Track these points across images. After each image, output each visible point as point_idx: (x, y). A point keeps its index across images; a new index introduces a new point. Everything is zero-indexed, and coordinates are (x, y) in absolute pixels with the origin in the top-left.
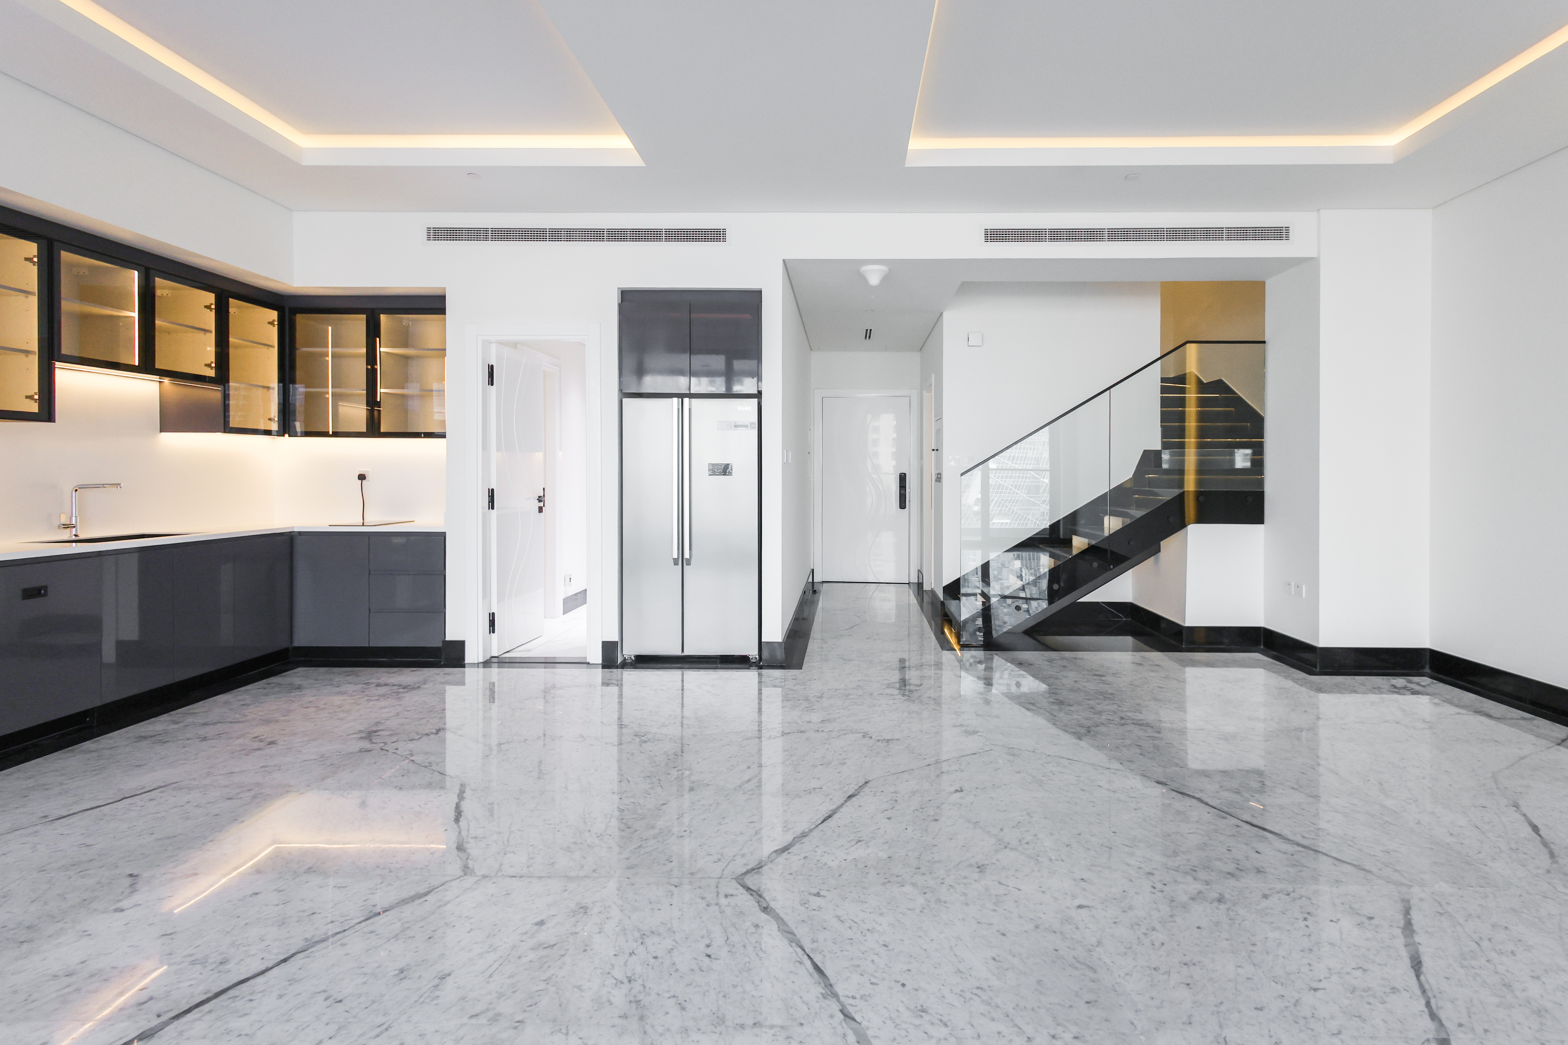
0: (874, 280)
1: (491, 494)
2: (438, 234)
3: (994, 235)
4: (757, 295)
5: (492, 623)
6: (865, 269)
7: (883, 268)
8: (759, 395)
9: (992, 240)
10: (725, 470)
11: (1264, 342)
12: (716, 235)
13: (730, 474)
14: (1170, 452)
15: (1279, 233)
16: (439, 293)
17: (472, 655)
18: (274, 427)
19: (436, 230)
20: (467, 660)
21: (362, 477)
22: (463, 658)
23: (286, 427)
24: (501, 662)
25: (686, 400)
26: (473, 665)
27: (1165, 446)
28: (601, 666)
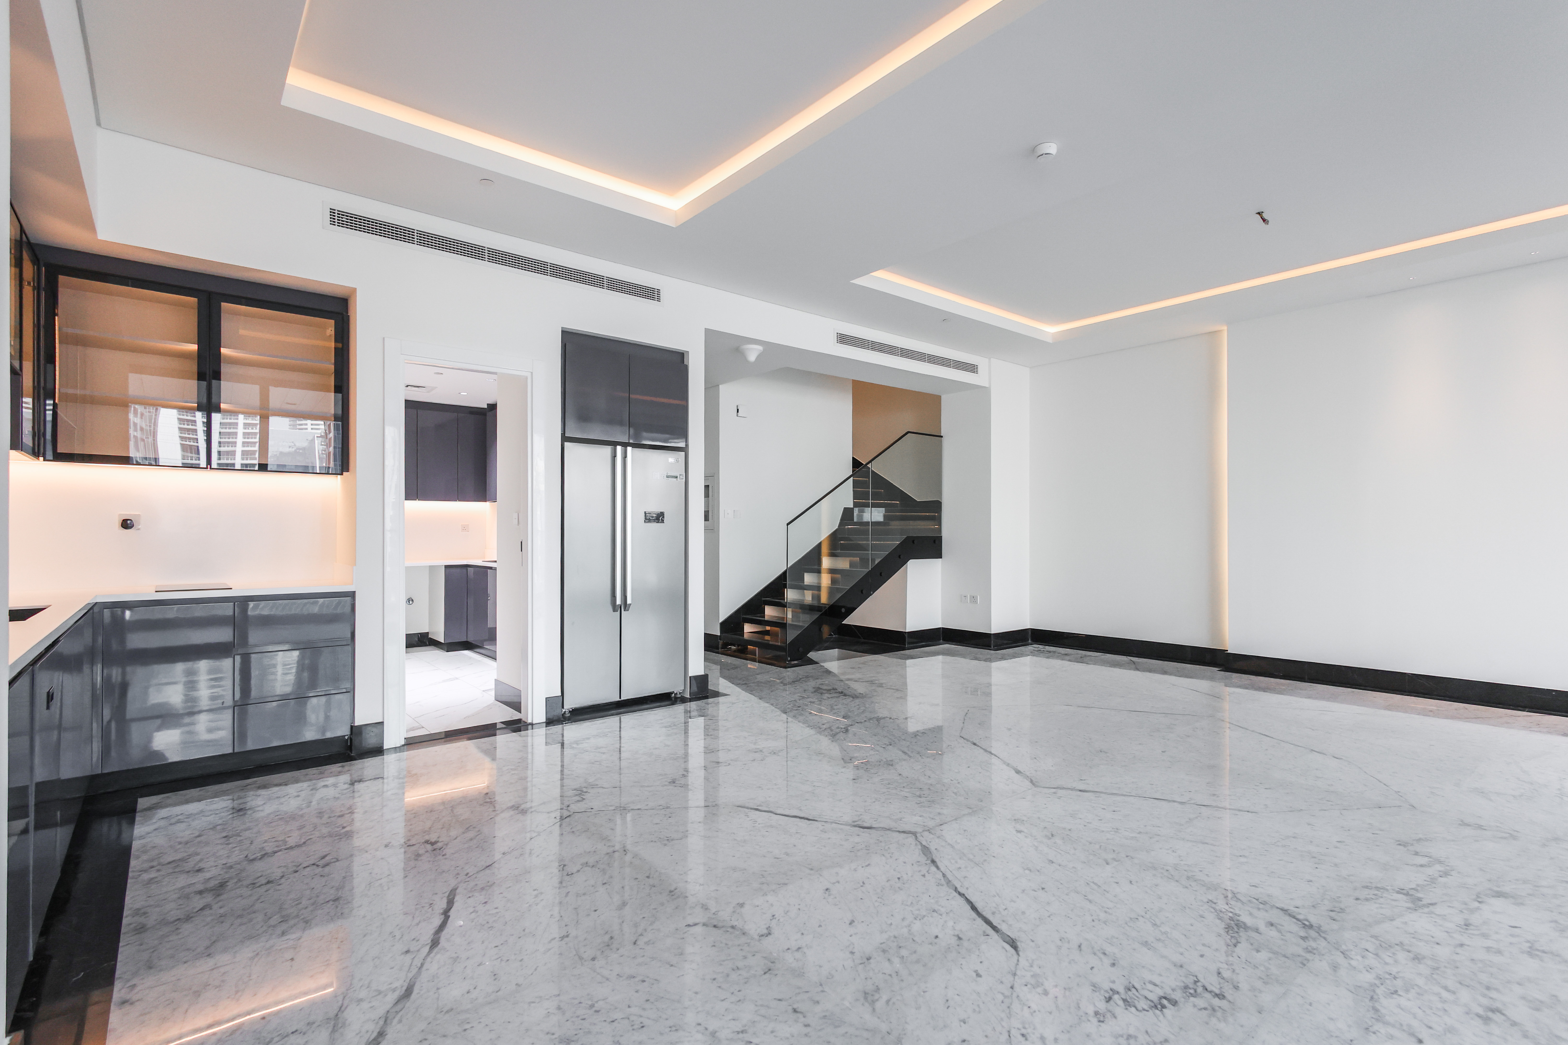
0: (752, 356)
2: (342, 219)
3: (843, 339)
4: (685, 357)
6: (748, 346)
7: (760, 348)
8: (685, 450)
9: (840, 342)
10: (659, 518)
11: (942, 437)
12: (651, 294)
13: (663, 521)
14: (859, 510)
15: (972, 368)
17: (389, 737)
19: (342, 214)
20: (386, 746)
25: (629, 449)
26: (396, 749)
27: (856, 505)
28: (545, 724)
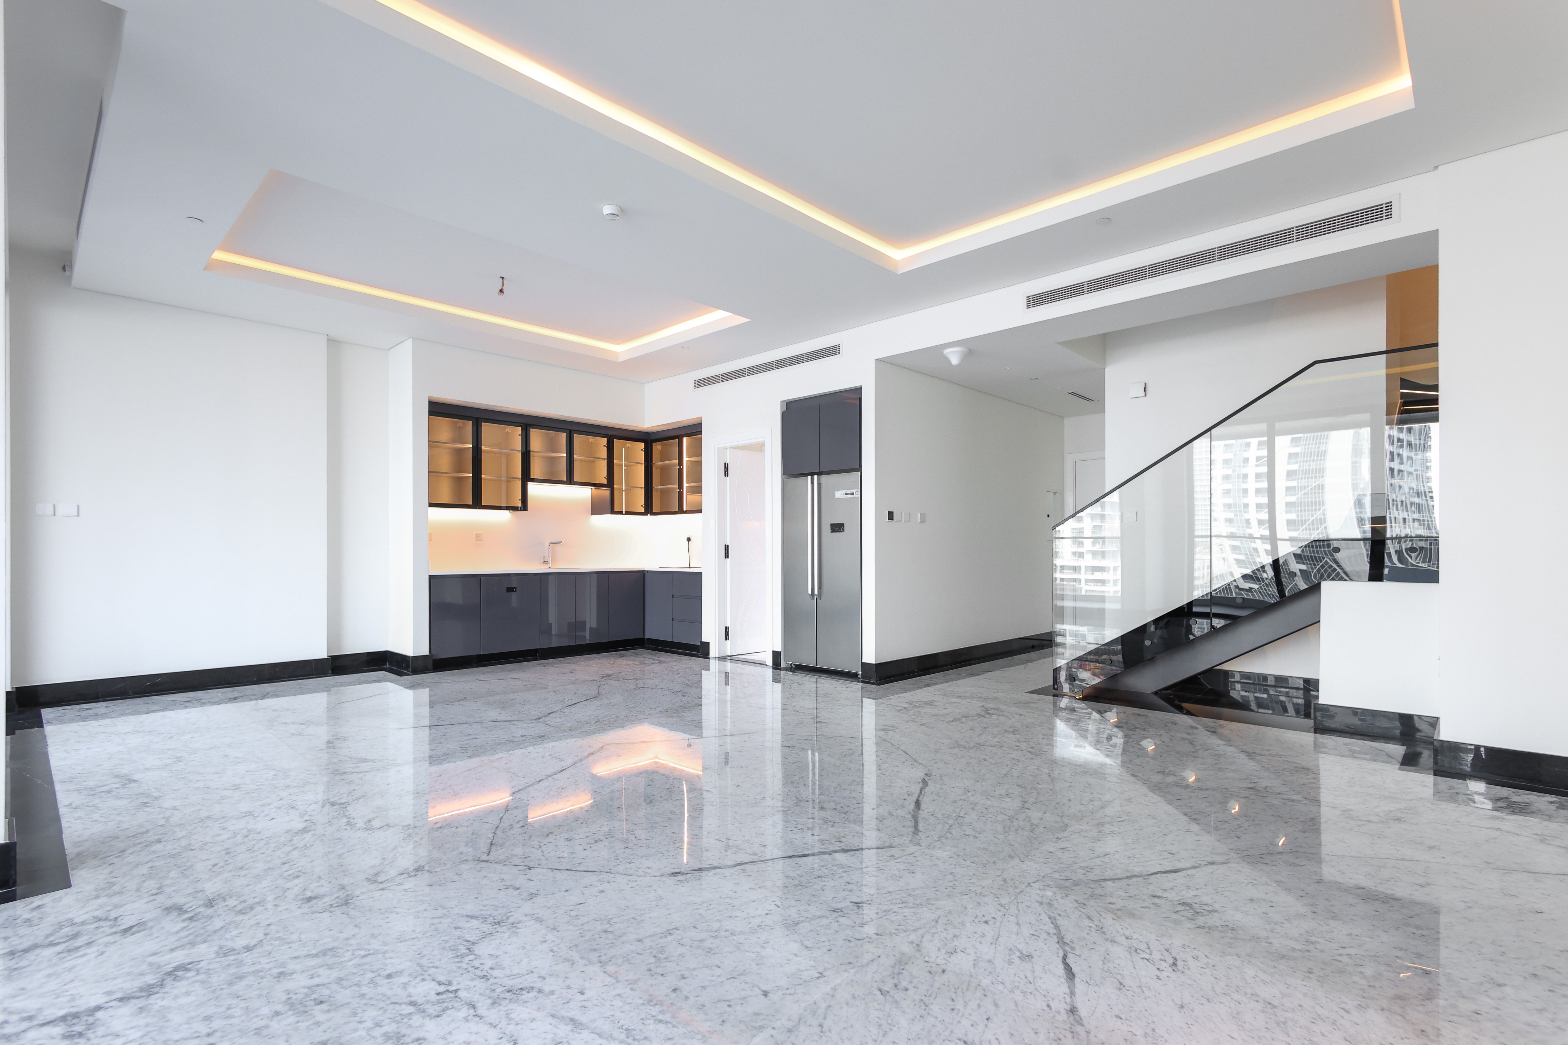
0: (955, 360)
1: (726, 548)
2: (700, 383)
3: (1036, 301)
4: (858, 391)
5: (727, 633)
6: (947, 351)
7: (958, 347)
8: (860, 470)
9: (1034, 305)
10: (839, 528)
12: (833, 351)
13: (843, 531)
15: (1372, 215)
16: (697, 422)
17: (713, 652)
18: (643, 510)
19: (698, 381)
20: (711, 655)
21: (689, 540)
22: (708, 654)
23: (649, 509)
24: (732, 658)
25: (816, 477)
26: (714, 658)
28: (772, 667)
